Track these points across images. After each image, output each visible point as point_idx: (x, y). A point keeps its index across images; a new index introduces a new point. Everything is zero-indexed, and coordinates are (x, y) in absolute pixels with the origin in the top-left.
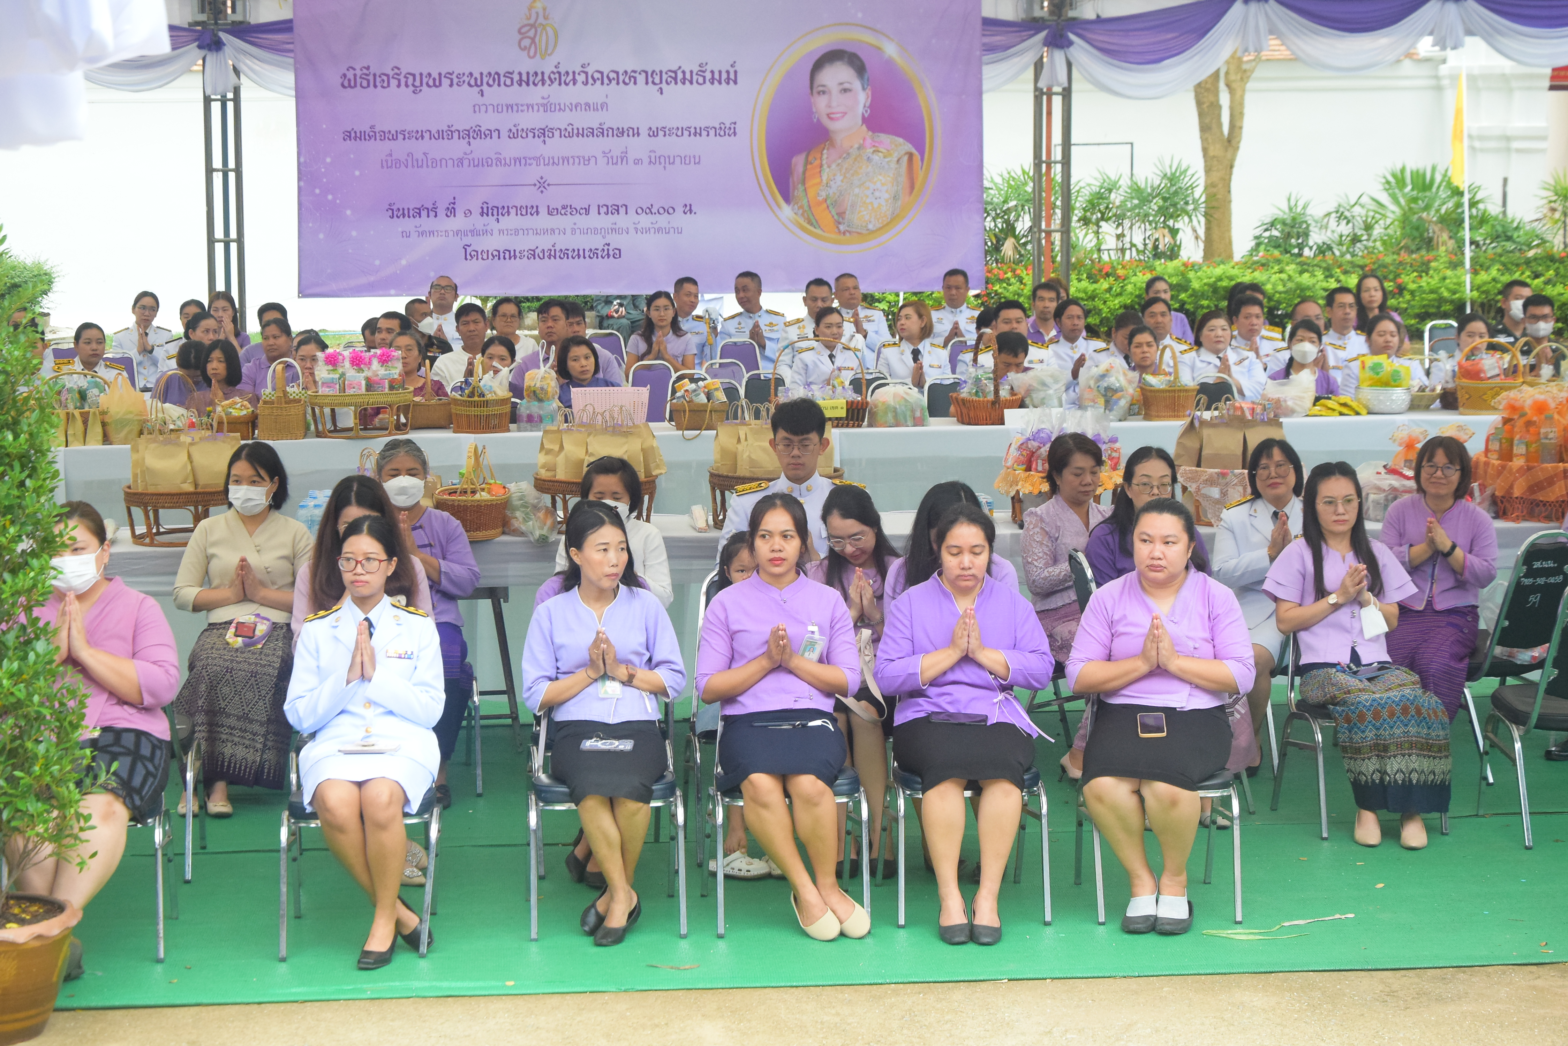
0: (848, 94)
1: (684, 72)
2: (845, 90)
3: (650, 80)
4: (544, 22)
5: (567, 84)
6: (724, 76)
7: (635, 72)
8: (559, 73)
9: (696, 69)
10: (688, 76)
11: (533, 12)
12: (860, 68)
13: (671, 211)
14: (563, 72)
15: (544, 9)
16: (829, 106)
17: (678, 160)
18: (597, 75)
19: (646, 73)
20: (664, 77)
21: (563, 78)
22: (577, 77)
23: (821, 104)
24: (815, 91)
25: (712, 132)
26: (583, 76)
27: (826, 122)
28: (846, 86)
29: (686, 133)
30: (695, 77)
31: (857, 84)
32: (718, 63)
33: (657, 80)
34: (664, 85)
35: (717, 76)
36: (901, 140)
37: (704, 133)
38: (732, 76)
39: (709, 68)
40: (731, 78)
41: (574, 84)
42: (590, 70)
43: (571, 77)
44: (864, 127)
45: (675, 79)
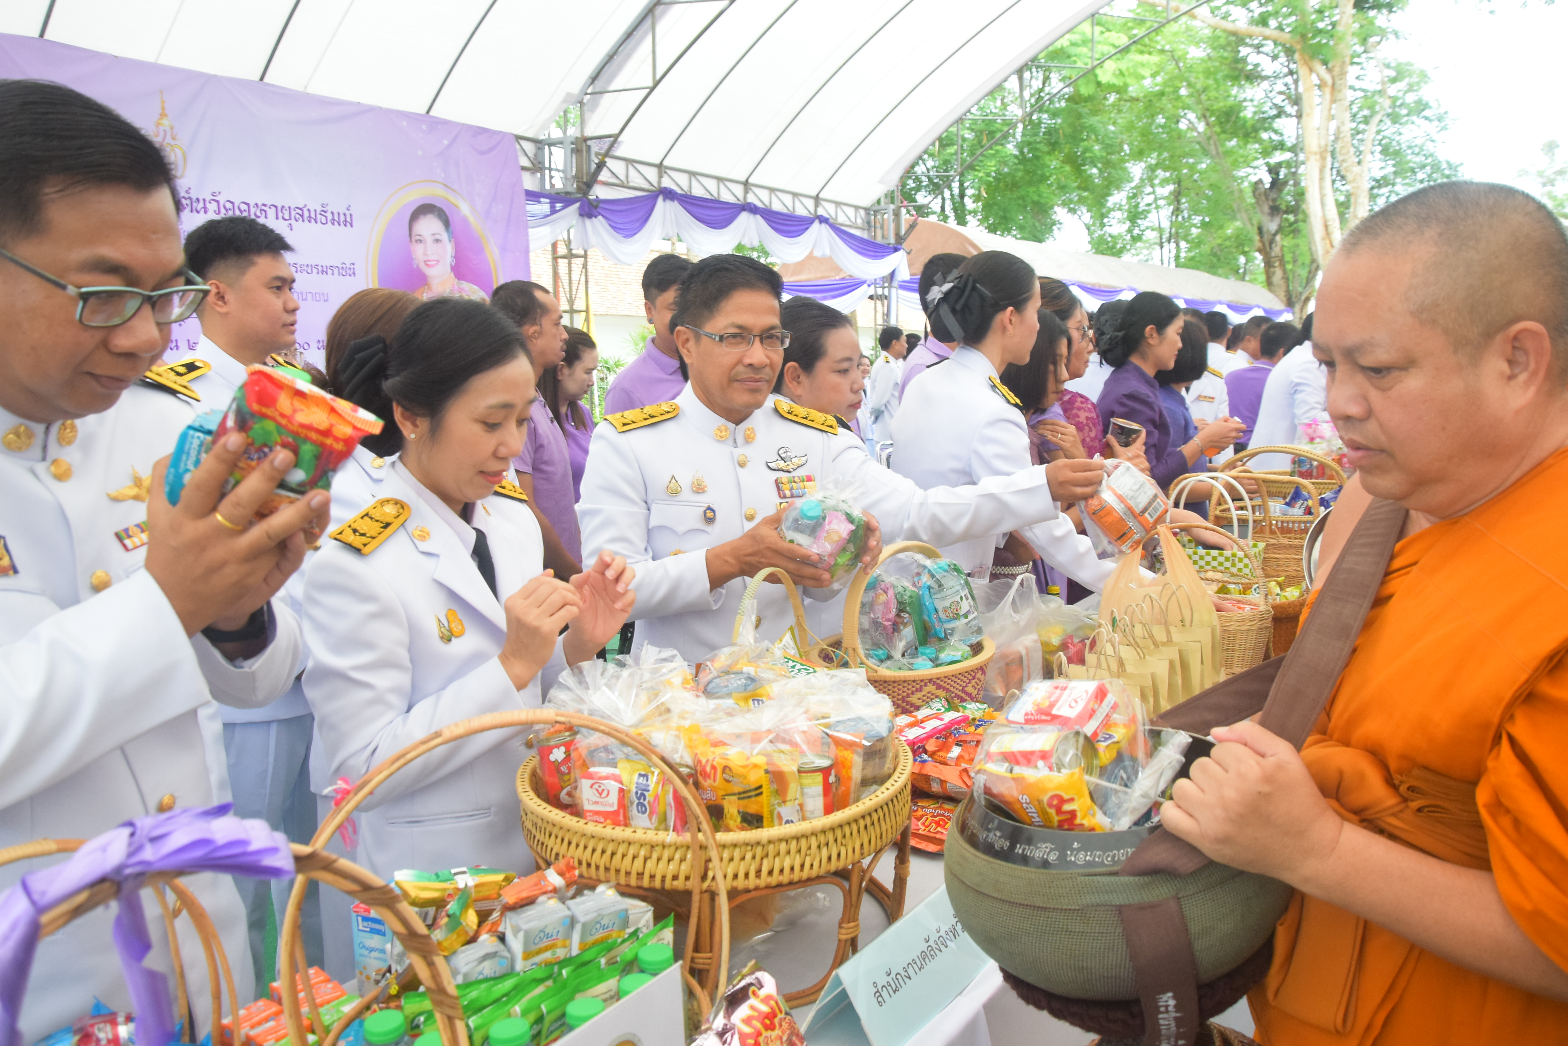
0: (439, 244)
1: (309, 210)
2: (437, 241)
3: (280, 215)
4: (172, 143)
5: (198, 212)
6: (342, 218)
7: (264, 205)
8: (190, 198)
9: (319, 209)
10: (313, 215)
11: (161, 129)
12: (447, 223)
13: (306, 346)
14: (194, 199)
15: (172, 128)
16: (425, 254)
17: (310, 296)
18: (229, 205)
19: (276, 207)
20: (293, 213)
21: (195, 205)
22: (208, 205)
23: (419, 252)
24: (413, 239)
25: (336, 271)
26: (215, 204)
27: (423, 267)
28: (438, 237)
29: (315, 270)
30: (319, 216)
31: (444, 236)
32: (337, 206)
33: (287, 217)
34: (293, 222)
35: (336, 218)
36: (476, 287)
37: (330, 272)
38: (348, 219)
39: (329, 209)
40: (347, 222)
41: (206, 212)
42: (222, 199)
43: (201, 205)
44: (452, 275)
45: (302, 216)
